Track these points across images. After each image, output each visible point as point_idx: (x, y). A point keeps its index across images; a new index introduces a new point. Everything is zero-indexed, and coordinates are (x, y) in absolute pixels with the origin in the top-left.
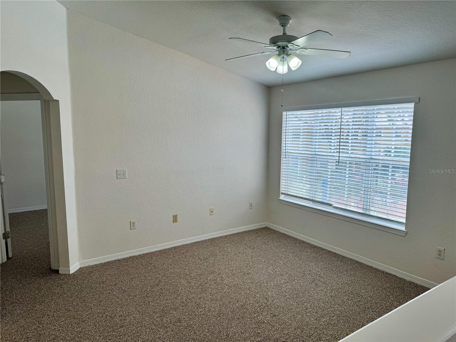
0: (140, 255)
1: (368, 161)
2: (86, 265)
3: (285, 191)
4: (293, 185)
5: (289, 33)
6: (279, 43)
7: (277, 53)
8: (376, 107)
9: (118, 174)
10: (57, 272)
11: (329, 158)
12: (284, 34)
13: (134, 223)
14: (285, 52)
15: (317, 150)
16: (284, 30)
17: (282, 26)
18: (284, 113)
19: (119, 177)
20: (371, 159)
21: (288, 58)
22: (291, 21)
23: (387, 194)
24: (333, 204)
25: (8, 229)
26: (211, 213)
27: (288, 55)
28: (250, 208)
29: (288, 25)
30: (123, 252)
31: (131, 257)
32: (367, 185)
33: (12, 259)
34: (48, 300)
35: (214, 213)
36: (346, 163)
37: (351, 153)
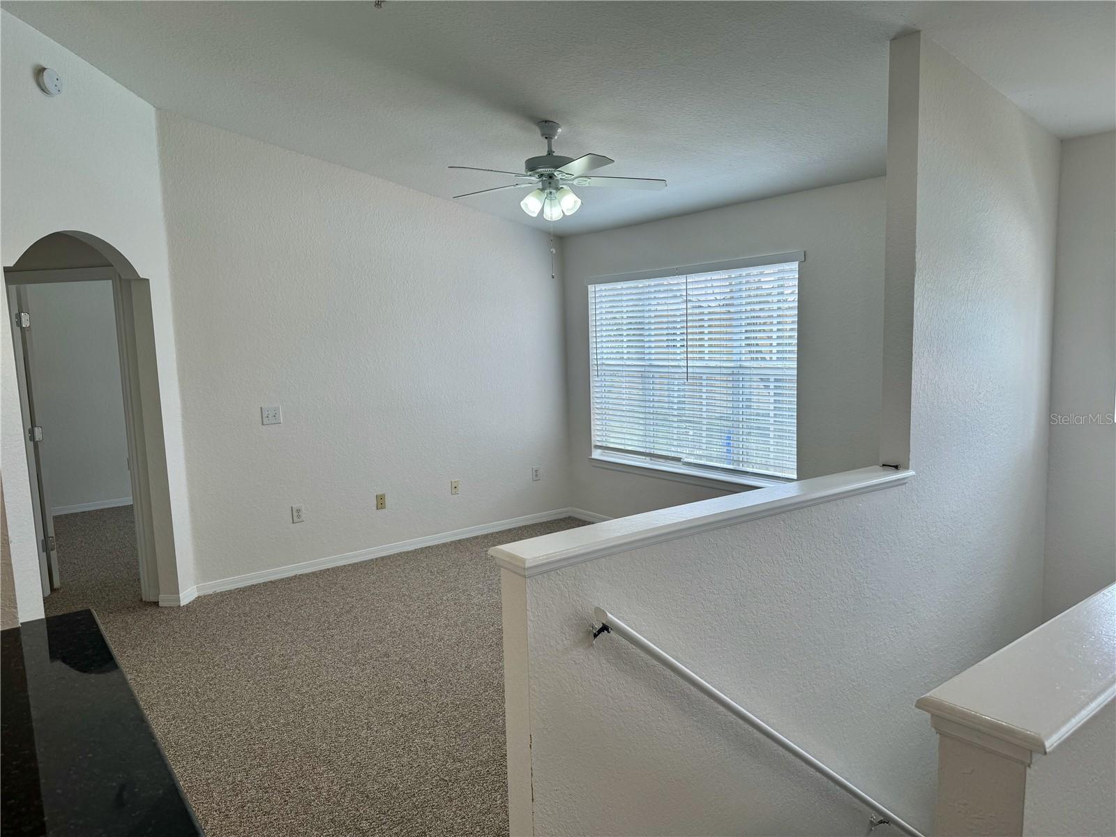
0: (313, 573)
1: (736, 371)
2: (210, 592)
3: (603, 441)
4: (616, 429)
5: (558, 152)
6: (540, 170)
7: (540, 185)
8: (754, 270)
9: (265, 416)
10: (156, 604)
11: (673, 370)
12: (550, 153)
13: (298, 511)
14: (553, 184)
15: (653, 357)
16: (550, 146)
17: (546, 138)
18: (591, 288)
19: (266, 421)
20: (741, 367)
21: (558, 195)
22: (560, 130)
23: (768, 429)
24: (683, 457)
25: (51, 532)
26: (454, 490)
27: (558, 189)
28: (535, 479)
29: (556, 137)
30: (279, 566)
31: (295, 576)
32: (736, 416)
33: (61, 591)
34: (146, 643)
35: (460, 489)
36: (701, 378)
37: (710, 360)
